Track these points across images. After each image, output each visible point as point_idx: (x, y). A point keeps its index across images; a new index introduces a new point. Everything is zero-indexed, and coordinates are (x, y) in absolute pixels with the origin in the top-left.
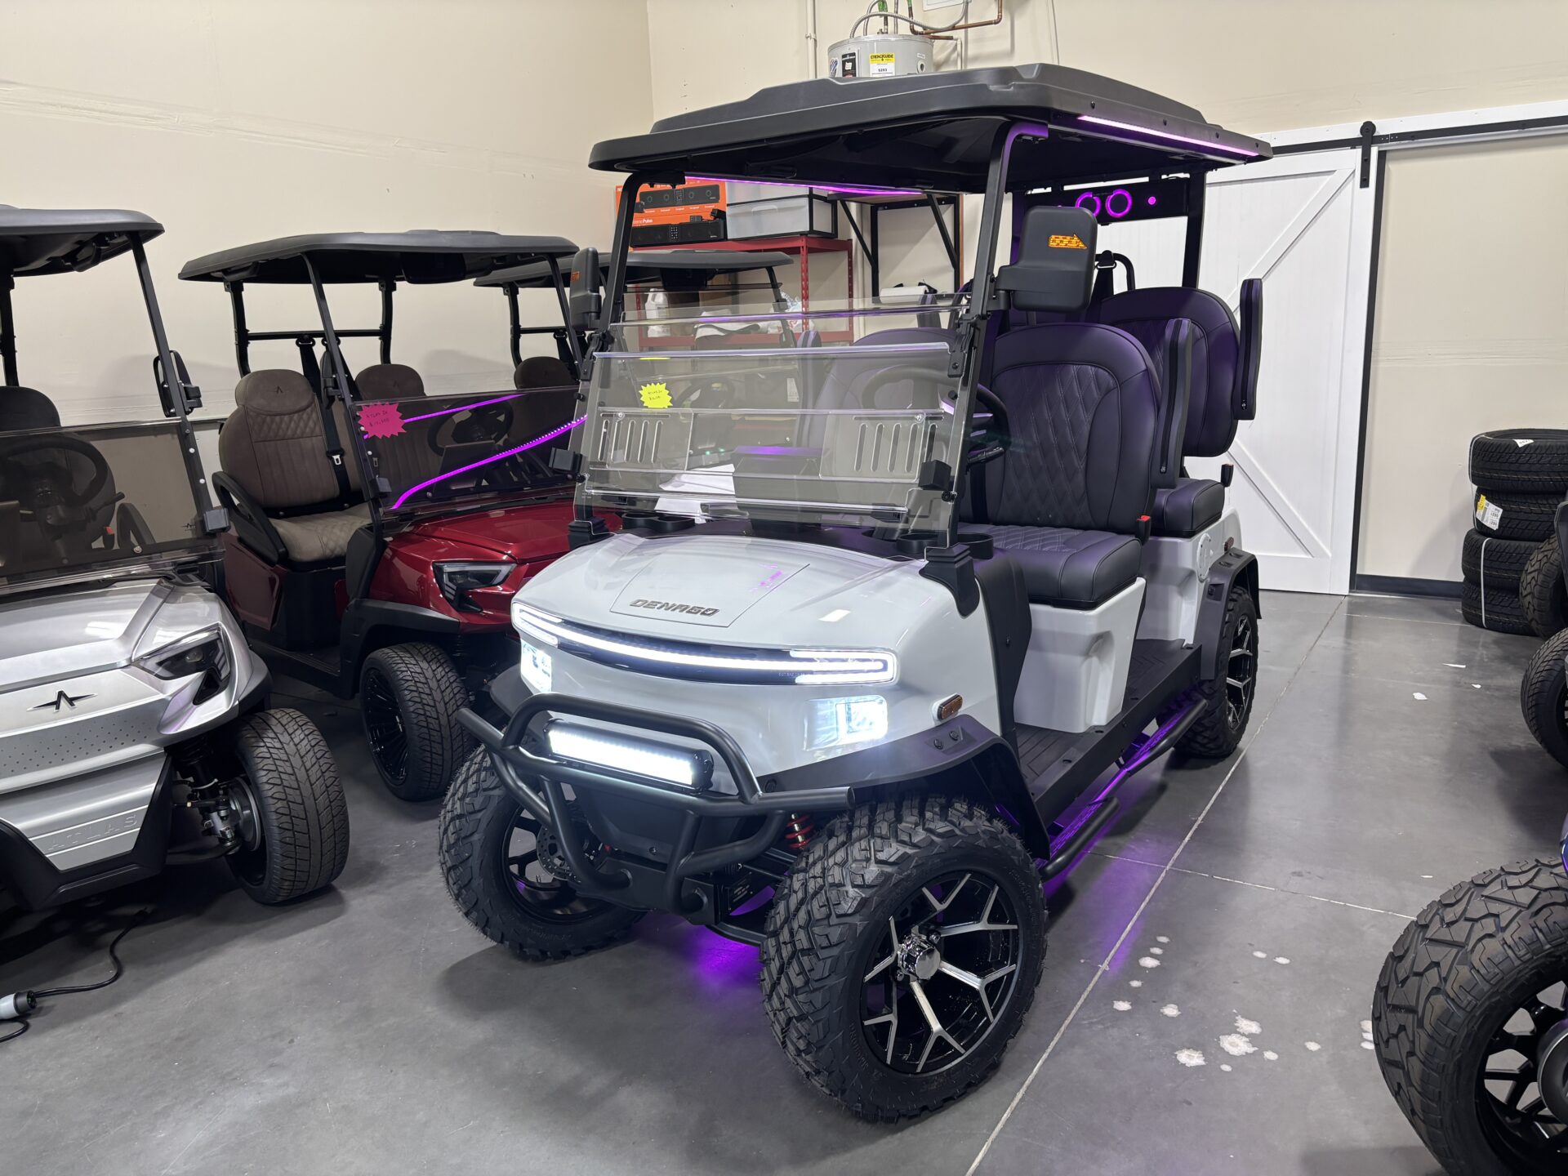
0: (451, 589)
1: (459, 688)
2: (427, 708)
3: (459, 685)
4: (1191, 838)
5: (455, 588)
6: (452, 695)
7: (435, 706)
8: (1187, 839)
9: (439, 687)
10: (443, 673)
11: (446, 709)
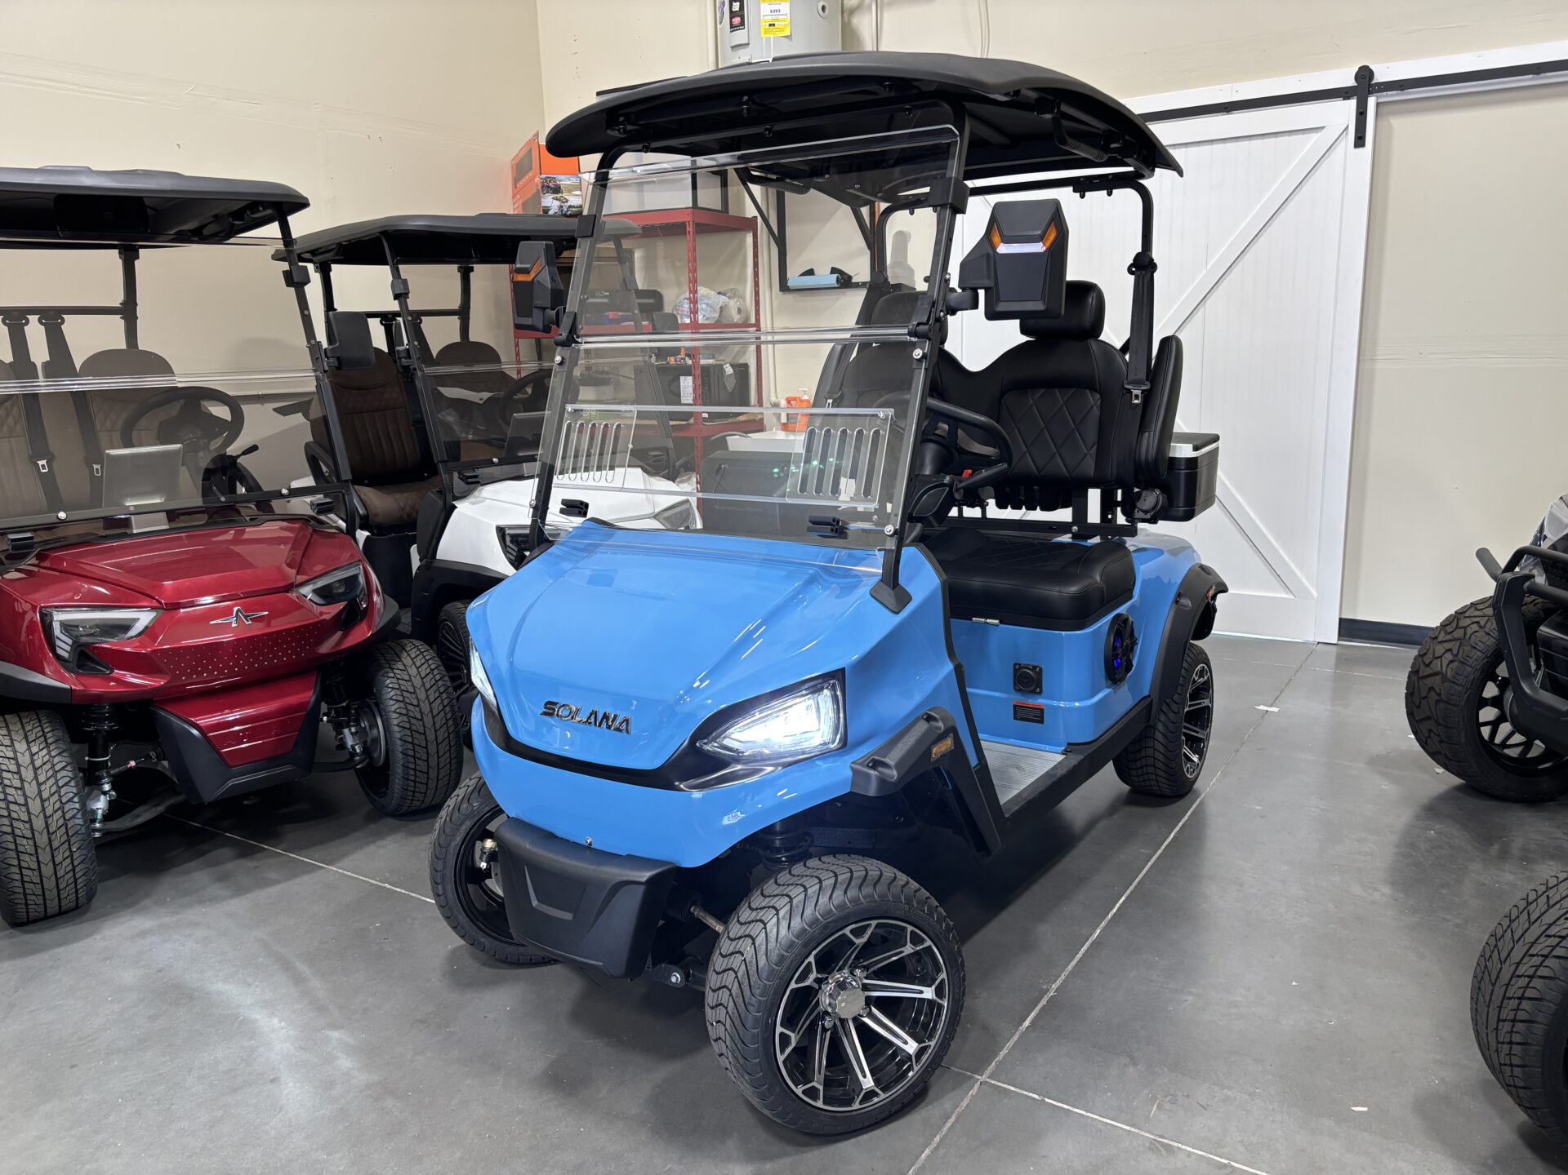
0: (64, 646)
1: (67, 779)
2: (12, 807)
3: (70, 774)
4: (1033, 1023)
5: (70, 641)
6: (54, 789)
7: (26, 805)
8: (1027, 1023)
9: (36, 778)
10: (46, 759)
11: (44, 809)
